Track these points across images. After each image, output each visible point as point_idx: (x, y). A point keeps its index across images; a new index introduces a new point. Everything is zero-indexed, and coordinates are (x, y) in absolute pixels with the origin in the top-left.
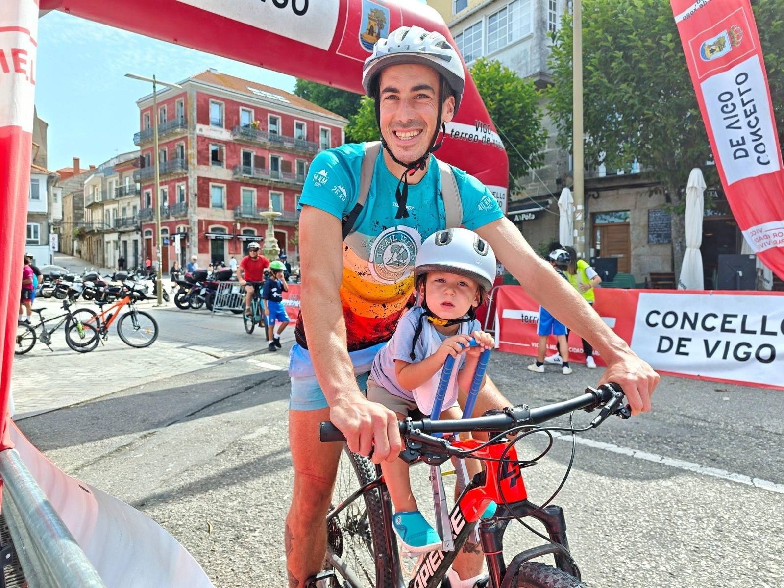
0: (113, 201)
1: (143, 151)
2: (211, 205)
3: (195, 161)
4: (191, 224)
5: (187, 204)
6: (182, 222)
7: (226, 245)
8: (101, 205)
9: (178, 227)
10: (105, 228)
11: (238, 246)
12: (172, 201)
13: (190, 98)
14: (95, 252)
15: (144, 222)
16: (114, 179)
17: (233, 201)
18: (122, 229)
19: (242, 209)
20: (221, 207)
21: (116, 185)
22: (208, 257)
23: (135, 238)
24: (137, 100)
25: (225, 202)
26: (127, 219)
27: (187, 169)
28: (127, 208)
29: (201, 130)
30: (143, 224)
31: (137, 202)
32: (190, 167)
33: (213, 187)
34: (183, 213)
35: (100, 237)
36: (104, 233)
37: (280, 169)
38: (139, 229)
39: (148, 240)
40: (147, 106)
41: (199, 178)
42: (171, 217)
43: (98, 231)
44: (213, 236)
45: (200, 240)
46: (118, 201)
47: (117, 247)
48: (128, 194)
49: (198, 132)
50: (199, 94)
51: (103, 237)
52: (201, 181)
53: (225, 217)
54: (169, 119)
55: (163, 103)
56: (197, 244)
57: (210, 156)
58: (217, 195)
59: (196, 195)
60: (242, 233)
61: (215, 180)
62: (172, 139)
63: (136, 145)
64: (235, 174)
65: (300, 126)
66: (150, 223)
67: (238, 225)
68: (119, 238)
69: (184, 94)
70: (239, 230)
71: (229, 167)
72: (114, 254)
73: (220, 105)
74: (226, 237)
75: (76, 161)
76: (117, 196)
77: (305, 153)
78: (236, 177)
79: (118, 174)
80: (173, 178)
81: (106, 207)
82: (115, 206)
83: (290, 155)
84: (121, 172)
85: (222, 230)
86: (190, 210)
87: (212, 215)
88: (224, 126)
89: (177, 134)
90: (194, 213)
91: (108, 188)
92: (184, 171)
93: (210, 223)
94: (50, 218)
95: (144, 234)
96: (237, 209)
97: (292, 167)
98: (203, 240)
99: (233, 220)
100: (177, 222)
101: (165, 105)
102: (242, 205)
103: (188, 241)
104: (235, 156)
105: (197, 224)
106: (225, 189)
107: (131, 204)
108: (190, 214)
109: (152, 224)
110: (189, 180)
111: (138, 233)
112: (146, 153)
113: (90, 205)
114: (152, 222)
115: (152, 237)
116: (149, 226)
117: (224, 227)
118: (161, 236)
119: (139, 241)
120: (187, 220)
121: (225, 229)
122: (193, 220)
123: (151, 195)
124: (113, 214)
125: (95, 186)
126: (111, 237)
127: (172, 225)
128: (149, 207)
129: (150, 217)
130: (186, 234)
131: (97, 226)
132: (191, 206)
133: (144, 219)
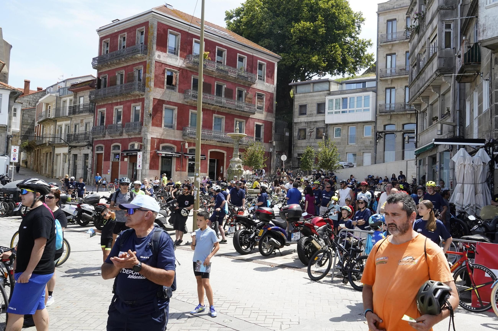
0: (67, 118)
1: (99, 74)
2: (163, 125)
3: (152, 84)
4: (145, 142)
5: (142, 123)
6: (136, 139)
7: (174, 163)
8: (54, 121)
9: (131, 143)
10: (56, 143)
11: (184, 164)
12: (127, 120)
13: (152, 27)
15: (96, 138)
16: (68, 98)
17: (182, 122)
18: (74, 144)
19: (189, 130)
20: (171, 127)
21: (70, 103)
22: (158, 172)
23: (86, 153)
24: (98, 28)
25: (175, 123)
26: (79, 135)
27: (144, 91)
28: (80, 125)
29: (159, 56)
30: (95, 140)
31: (91, 119)
32: (147, 89)
33: (166, 108)
34: (137, 131)
35: (50, 150)
36: (55, 147)
37: (223, 96)
38: (90, 145)
39: (98, 154)
40: (107, 34)
41: (154, 99)
42: (124, 134)
43: (50, 144)
44: (163, 154)
45: (152, 157)
46: (71, 118)
47: (67, 160)
48: (82, 112)
49: (157, 58)
50: (159, 23)
51: (54, 150)
52: (156, 102)
53: (175, 137)
54: (128, 45)
55: (124, 31)
56: (149, 161)
57: (166, 80)
58: (168, 116)
59: (150, 114)
60: (188, 152)
61: (169, 103)
62: (130, 63)
63: (94, 68)
64: (185, 98)
65: (241, 59)
66: (102, 139)
67: (187, 144)
68: (69, 152)
69: (146, 24)
70: (186, 149)
71: (180, 91)
72: (63, 166)
73: (176, 35)
74: (174, 155)
75: (27, 83)
76: (70, 114)
77: (244, 83)
78: (186, 100)
79: (72, 94)
80: (127, 99)
81: (58, 123)
82: (68, 122)
83: (232, 83)
84: (76, 92)
85: (172, 148)
86: (145, 128)
87: (163, 135)
88: (179, 54)
89: (136, 59)
90: (148, 131)
91: (61, 106)
92: (142, 93)
94: (9, 131)
95: (95, 149)
96: (185, 130)
97: (234, 94)
98: (155, 157)
99: (181, 140)
100: (130, 140)
101: (126, 33)
102: (190, 126)
104: (186, 82)
105: (150, 142)
106: (176, 112)
107: (84, 122)
108: (144, 132)
109: (104, 140)
110: (145, 101)
111: (88, 149)
112: (102, 76)
113: (44, 121)
114: (105, 139)
115: (103, 152)
116: (100, 142)
117: (173, 146)
118: (112, 151)
119: (90, 155)
120: (141, 138)
121: (174, 148)
122: (146, 138)
123: (105, 114)
124: (65, 130)
125: (48, 104)
126: (61, 150)
127: (124, 142)
128: (102, 125)
129: (103, 134)
130: (139, 151)
131: (49, 139)
132: (146, 125)
133: (97, 136)
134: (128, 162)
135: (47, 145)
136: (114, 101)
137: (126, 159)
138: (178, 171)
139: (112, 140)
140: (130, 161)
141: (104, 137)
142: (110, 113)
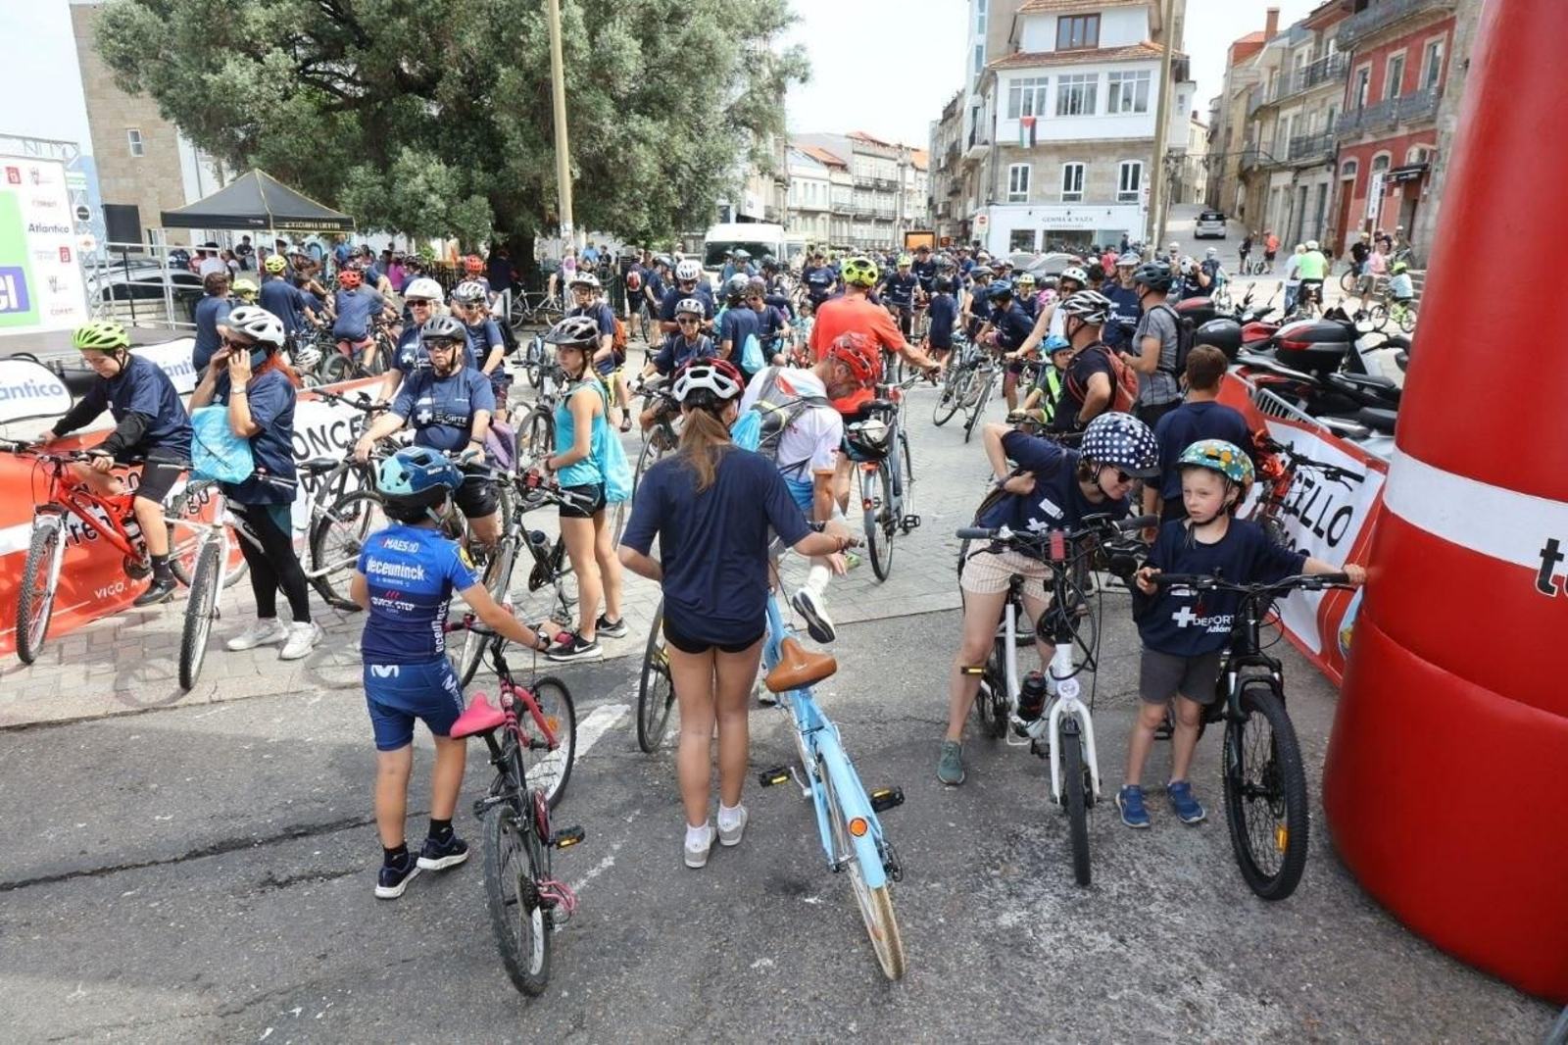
0: (1298, 99)
4: (1442, 140)
5: (1441, 91)
6: (1422, 136)
8: (1273, 109)
9: (1413, 148)
10: (1275, 161)
12: (1410, 88)
14: (1255, 211)
15: (1346, 142)
16: (1306, 50)
18: (1301, 162)
21: (1309, 61)
23: (1323, 181)
26: (1316, 137)
30: (1343, 147)
31: (1338, 96)
34: (1429, 113)
35: (1262, 178)
36: (1270, 172)
38: (1332, 161)
39: (1348, 183)
42: (1400, 127)
43: (1260, 167)
47: (1289, 202)
48: (1327, 78)
51: (1269, 179)
59: (1467, 62)
66: (1356, 143)
68: (1295, 181)
72: (1283, 216)
75: (1273, 14)
76: (1305, 86)
79: (1312, 34)
80: (1421, 27)
81: (1282, 114)
82: (1298, 109)
84: (1320, 30)
86: (1446, 104)
90: (1455, 111)
91: (1293, 68)
95: (1341, 169)
100: (1411, 139)
103: (1427, 185)
107: (1328, 104)
108: (1444, 115)
109: (1359, 146)
110: (1457, 27)
111: (1329, 170)
113: (1258, 112)
114: (1363, 142)
115: (1355, 176)
116: (1351, 150)
118: (1374, 173)
119: (1330, 187)
120: (1434, 132)
122: (1447, 130)
123: (1368, 77)
124: (1293, 127)
125: (1273, 68)
126: (1281, 180)
127: (1399, 146)
128: (1360, 106)
129: (1358, 130)
130: (1425, 167)
131: (1262, 156)
132: (1450, 95)
133: (1345, 137)
134: (1401, 199)
135: (1255, 169)
136: (1391, 40)
137: (1397, 192)
139: (1375, 144)
140: (1406, 196)
141: (1360, 137)
142: (1378, 74)
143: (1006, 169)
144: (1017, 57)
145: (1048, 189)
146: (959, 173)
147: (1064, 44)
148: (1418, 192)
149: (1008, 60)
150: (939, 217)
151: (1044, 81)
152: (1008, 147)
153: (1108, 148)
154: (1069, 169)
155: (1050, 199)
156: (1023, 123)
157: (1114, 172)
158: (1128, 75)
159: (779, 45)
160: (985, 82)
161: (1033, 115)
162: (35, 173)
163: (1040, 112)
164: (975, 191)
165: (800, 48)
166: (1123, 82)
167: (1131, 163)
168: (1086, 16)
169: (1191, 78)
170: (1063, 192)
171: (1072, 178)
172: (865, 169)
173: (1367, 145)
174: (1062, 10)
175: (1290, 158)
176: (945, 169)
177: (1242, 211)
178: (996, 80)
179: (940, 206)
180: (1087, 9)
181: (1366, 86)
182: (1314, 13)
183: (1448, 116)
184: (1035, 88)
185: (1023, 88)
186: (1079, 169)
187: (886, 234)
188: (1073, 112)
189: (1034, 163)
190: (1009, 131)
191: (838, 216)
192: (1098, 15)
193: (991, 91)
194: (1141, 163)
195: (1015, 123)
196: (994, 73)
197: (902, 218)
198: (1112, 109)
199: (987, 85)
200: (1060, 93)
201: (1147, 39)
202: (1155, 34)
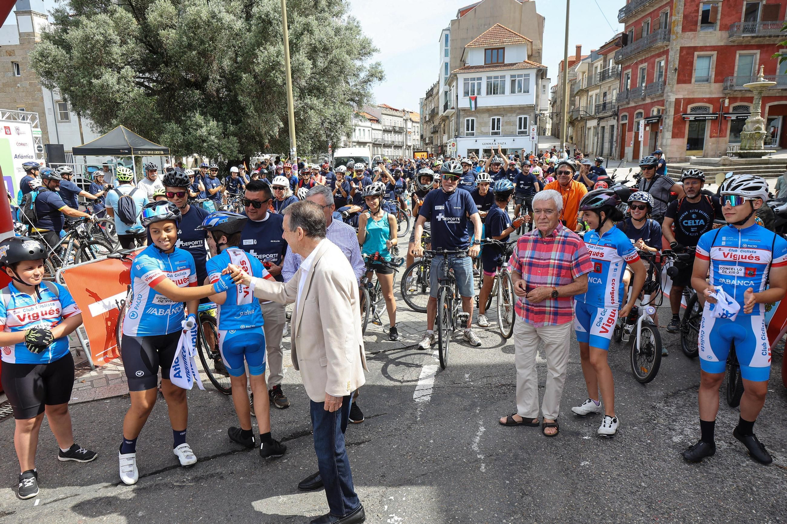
0: (597, 86)
1: (626, 28)
2: (693, 80)
3: (679, 29)
4: (667, 106)
5: (665, 82)
6: (657, 103)
7: (708, 127)
8: (586, 91)
9: (654, 109)
10: (588, 115)
11: (723, 127)
12: (650, 80)
14: (579, 139)
15: (621, 106)
16: (599, 64)
17: (723, 70)
18: (601, 115)
19: (735, 80)
20: (707, 80)
21: (601, 69)
22: (683, 142)
23: (612, 124)
25: (713, 75)
26: (607, 104)
27: (669, 40)
28: (607, 94)
30: (620, 108)
31: (617, 84)
32: (673, 37)
33: (699, 57)
34: (660, 92)
35: (583, 123)
36: (586, 120)
38: (616, 114)
39: (624, 125)
41: (682, 49)
42: (647, 99)
43: (581, 117)
44: (692, 118)
45: (675, 123)
46: (600, 86)
47: (596, 134)
48: (610, 77)
51: (586, 123)
52: (684, 52)
53: (710, 92)
56: (671, 128)
57: (700, 18)
58: (703, 67)
59: (676, 69)
60: (731, 111)
61: (702, 48)
62: (656, 7)
63: (620, 22)
64: (730, 36)
66: (626, 106)
67: (727, 101)
68: (598, 124)
70: (728, 107)
71: (723, 28)
72: (594, 140)
74: (708, 117)
75: (579, 48)
76: (600, 81)
78: (731, 40)
79: (602, 57)
80: (653, 53)
81: (590, 93)
82: (598, 91)
84: (605, 55)
85: (706, 108)
86: (667, 88)
87: (693, 92)
90: (671, 92)
91: (594, 72)
92: (666, 43)
93: (689, 101)
94: (538, 109)
95: (620, 118)
96: (727, 80)
98: (679, 122)
99: (721, 95)
100: (653, 104)
102: (735, 75)
103: (661, 125)
104: (734, 12)
105: (673, 105)
106: (714, 59)
107: (612, 88)
108: (667, 93)
109: (628, 108)
110: (670, 54)
111: (614, 119)
112: (629, 29)
113: (577, 93)
114: (629, 106)
115: (626, 122)
116: (624, 110)
117: (707, 105)
118: (635, 120)
119: (616, 127)
120: (663, 101)
121: (709, 108)
122: (669, 100)
123: (630, 76)
124: (596, 99)
125: (584, 73)
126: (592, 124)
127: (647, 107)
128: (627, 89)
129: (627, 100)
130: (660, 117)
131: (581, 113)
132: (669, 84)
133: (621, 103)
134: (650, 132)
135: (579, 119)
136: (639, 59)
137: (649, 128)
138: (714, 137)
139: (636, 106)
140: (652, 130)
141: (628, 103)
142: (634, 74)
143: (464, 121)
144: (466, 68)
145: (484, 129)
146: (436, 123)
147: (489, 62)
148: (658, 128)
149: (462, 69)
150: (427, 144)
151: (480, 79)
152: (464, 110)
153: (511, 110)
154: (494, 120)
155: (485, 134)
156: (471, 99)
157: (516, 121)
158: (519, 76)
159: (368, 63)
160: (451, 80)
161: (476, 95)
162: (17, 129)
163: (479, 93)
164: (446, 131)
165: (378, 64)
166: (517, 79)
167: (523, 116)
168: (498, 49)
169: (547, 77)
170: (491, 131)
171: (495, 125)
172: (388, 121)
173: (632, 107)
174: (486, 46)
175: (595, 114)
176: (429, 121)
177: (572, 138)
178: (457, 79)
179: (427, 139)
180: (498, 45)
181: (629, 81)
182: (602, 48)
183: (669, 94)
184: (476, 82)
185: (470, 82)
186: (499, 120)
187: (399, 153)
188: (494, 93)
189: (477, 117)
190: (464, 103)
191: (376, 145)
192: (504, 48)
193: (454, 84)
194: (528, 117)
195: (467, 99)
196: (456, 75)
197: (407, 145)
198: (513, 91)
199: (452, 81)
200: (488, 84)
201: (527, 60)
202: (529, 57)
